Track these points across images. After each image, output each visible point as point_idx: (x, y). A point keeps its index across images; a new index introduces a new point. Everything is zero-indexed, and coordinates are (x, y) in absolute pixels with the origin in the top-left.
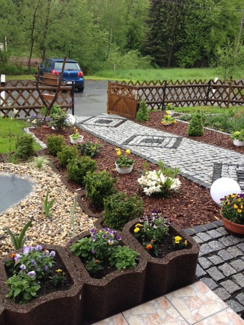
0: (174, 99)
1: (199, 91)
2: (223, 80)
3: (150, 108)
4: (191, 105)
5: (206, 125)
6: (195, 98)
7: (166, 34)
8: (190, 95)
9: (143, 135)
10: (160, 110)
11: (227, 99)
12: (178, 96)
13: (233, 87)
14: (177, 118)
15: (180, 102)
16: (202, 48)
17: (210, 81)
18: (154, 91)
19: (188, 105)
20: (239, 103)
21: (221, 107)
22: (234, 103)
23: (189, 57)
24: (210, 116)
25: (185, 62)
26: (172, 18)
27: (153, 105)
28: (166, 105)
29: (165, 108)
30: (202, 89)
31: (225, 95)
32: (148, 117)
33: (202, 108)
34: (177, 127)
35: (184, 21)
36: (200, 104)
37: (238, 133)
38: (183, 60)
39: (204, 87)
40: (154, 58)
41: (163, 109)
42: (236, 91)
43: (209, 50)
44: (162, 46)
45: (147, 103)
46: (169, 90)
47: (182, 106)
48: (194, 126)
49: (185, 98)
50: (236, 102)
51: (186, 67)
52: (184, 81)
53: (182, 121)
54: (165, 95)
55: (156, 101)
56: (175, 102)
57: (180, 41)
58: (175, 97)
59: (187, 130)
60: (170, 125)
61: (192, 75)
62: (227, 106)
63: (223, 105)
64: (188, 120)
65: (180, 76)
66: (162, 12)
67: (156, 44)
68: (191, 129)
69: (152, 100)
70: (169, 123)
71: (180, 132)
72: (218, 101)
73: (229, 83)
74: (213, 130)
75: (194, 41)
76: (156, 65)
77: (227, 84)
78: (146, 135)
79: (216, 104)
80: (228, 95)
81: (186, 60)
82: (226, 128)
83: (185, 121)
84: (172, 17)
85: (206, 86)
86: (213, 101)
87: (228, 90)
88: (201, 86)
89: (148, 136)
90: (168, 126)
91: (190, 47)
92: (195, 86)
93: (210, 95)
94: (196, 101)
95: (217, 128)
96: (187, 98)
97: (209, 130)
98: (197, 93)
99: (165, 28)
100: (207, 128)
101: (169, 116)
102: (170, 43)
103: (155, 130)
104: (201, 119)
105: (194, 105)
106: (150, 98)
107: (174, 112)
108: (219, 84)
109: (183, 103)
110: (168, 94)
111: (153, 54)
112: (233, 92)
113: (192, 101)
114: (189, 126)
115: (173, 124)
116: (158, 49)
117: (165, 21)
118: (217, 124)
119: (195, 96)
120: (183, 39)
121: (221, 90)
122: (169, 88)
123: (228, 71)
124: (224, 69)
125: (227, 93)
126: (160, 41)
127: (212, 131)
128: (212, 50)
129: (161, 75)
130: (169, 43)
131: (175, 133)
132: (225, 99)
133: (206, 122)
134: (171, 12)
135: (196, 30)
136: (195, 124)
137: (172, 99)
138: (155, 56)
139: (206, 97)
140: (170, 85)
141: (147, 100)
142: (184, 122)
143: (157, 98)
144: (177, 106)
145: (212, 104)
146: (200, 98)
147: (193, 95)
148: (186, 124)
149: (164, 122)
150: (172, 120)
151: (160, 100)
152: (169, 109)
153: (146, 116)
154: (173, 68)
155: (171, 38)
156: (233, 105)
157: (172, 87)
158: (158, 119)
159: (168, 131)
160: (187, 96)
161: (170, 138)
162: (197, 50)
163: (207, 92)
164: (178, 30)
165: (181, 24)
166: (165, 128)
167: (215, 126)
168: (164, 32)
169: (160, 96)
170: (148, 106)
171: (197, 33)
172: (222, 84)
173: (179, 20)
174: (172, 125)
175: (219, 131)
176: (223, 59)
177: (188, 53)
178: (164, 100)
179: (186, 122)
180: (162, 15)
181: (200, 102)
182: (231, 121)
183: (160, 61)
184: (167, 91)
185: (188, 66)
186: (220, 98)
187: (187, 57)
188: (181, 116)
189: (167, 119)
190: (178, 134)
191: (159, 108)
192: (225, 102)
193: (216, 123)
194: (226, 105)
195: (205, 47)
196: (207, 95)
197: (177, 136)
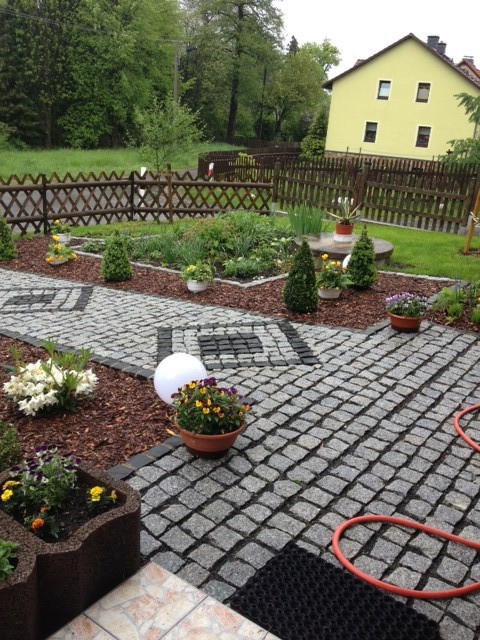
0: (66, 211)
1: (114, 194)
2: (155, 171)
3: (17, 231)
4: (104, 221)
5: (136, 259)
6: (109, 207)
7: (33, 81)
8: (98, 201)
9: (9, 290)
10: (42, 235)
11: (168, 207)
12: (74, 204)
13: (174, 184)
14: (78, 249)
15: (80, 217)
16: (110, 110)
17: (132, 173)
18: (22, 197)
19: (98, 222)
20: (189, 212)
21: (159, 222)
22: (181, 214)
23: (87, 127)
24: (141, 241)
25: (80, 138)
26: (42, 50)
27: (23, 224)
28: (53, 224)
29: (50, 229)
30: (119, 191)
31: (162, 200)
32: (15, 249)
33: (123, 226)
34: (79, 267)
35: (66, 56)
36: (119, 219)
37: (192, 268)
38: (76, 133)
39: (123, 185)
40: (14, 130)
41: (47, 232)
42: (181, 191)
43: (124, 113)
44: (29, 105)
45: (9, 222)
46: (54, 193)
47: (86, 224)
48: (112, 262)
49: (90, 209)
50: (185, 212)
51: (84, 147)
52: (81, 174)
53: (88, 254)
54: (45, 203)
55: (30, 216)
56: (69, 217)
57: (64, 95)
58: (69, 207)
59: (101, 271)
60: (66, 263)
61: (99, 163)
62: (170, 219)
63: (162, 218)
64: (101, 251)
65: (75, 164)
66: (19, 36)
67: (16, 101)
68: (108, 268)
69: (19, 215)
70: (62, 259)
71: (86, 276)
72: (152, 212)
73: (166, 177)
74: (149, 266)
75: (93, 97)
76: (23, 144)
77: (163, 179)
78: (15, 290)
79: (150, 217)
80: (169, 200)
81: (83, 133)
82: (173, 260)
83: (95, 252)
84: (41, 47)
85: (126, 184)
86: (143, 211)
87: (166, 189)
88: (116, 184)
89: (21, 289)
90: (60, 265)
91: (86, 107)
92: (106, 185)
93: (137, 201)
94: (112, 213)
95: (156, 261)
96: (92, 208)
97: (143, 268)
98: (111, 197)
99: (30, 69)
100: (139, 264)
101: (60, 247)
102: (45, 98)
103: (35, 277)
104: (124, 248)
105: (109, 221)
106: (15, 210)
107: (70, 238)
108: (149, 179)
109: (86, 218)
110: (53, 202)
111: (11, 120)
112: (177, 193)
113: (103, 214)
114: (103, 262)
115: (71, 260)
116: (21, 112)
117: (29, 55)
118: (156, 254)
119: (109, 203)
120: (70, 92)
121: (155, 191)
122: (52, 188)
123: (161, 154)
124: (155, 152)
125: (165, 195)
126: (22, 94)
127: (148, 269)
128: (129, 115)
129: (33, 163)
130: (42, 98)
131: (77, 278)
132: (165, 206)
133: (135, 253)
134: (37, 37)
135: (94, 75)
136: (113, 259)
137: (63, 211)
138: (17, 125)
139: (129, 206)
140: (54, 182)
141: (8, 216)
142: (92, 254)
143: (29, 209)
144: (75, 224)
145: (143, 218)
146: (119, 206)
147: (103, 202)
148: (96, 259)
149: (51, 258)
150: (69, 253)
151: (37, 214)
152: (60, 231)
153: (11, 247)
154: (57, 149)
155: (46, 88)
156: (180, 217)
157: (59, 188)
158: (37, 253)
159: (63, 277)
160: (92, 203)
161: (67, 290)
162: (101, 114)
163: (129, 195)
164: (56, 73)
165: (63, 62)
166: (55, 270)
167: (152, 258)
168: (30, 76)
169: (35, 205)
170: (13, 227)
171: (96, 80)
172: (155, 178)
173: (56, 54)
174: (69, 263)
175: (160, 268)
176: (149, 131)
177: (83, 120)
178: (45, 215)
179: (97, 256)
180: (19, 43)
181: (119, 215)
182: (179, 247)
183: (29, 134)
184: (49, 195)
185: (88, 145)
186: (155, 206)
187: (83, 128)
188: (86, 245)
189: (56, 252)
190: (83, 280)
191: (38, 231)
192: (165, 212)
193: (153, 254)
194: (168, 218)
195: (116, 108)
196: (131, 200)
197: (83, 285)
